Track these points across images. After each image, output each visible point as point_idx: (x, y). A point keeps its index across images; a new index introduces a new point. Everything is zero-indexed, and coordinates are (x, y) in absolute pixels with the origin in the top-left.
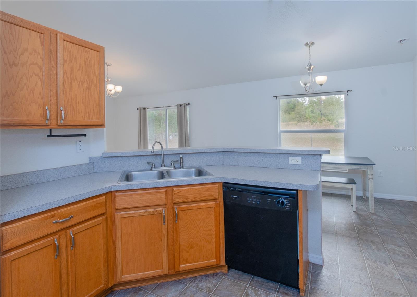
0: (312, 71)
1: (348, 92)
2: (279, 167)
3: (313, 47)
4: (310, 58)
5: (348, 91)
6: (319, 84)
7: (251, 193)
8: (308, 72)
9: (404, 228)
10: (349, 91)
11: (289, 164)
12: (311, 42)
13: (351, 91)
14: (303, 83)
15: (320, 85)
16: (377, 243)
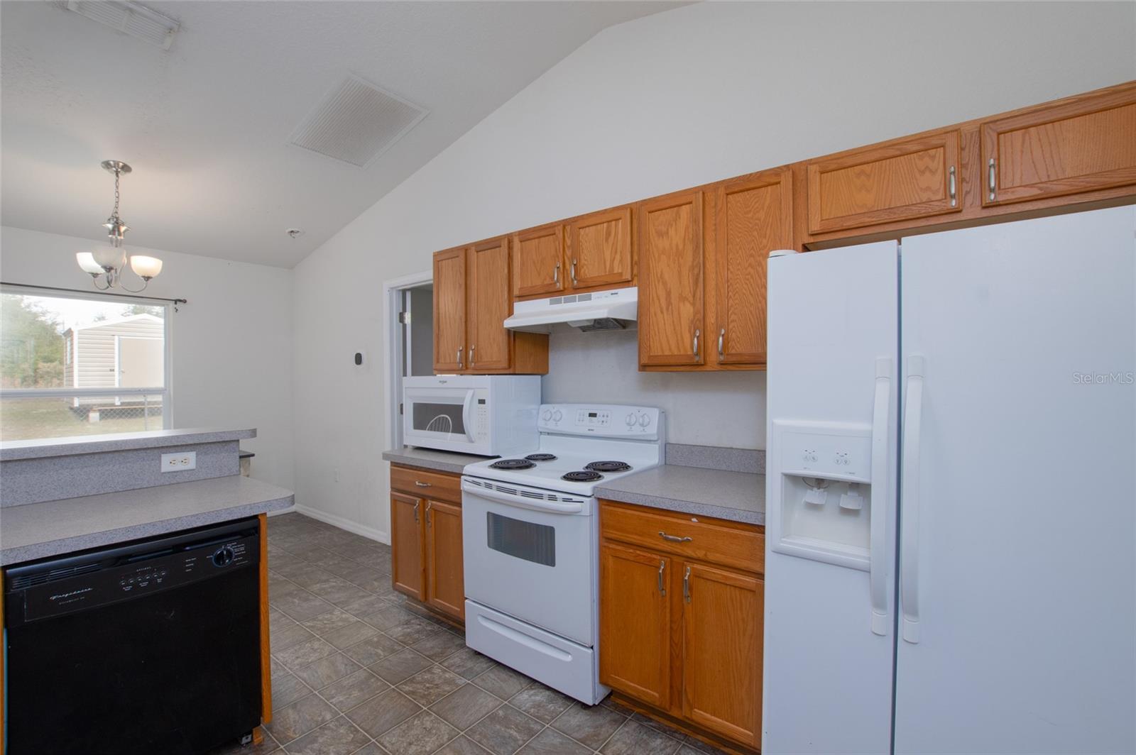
0: (122, 238)
1: (178, 302)
2: (132, 488)
3: (124, 177)
4: (117, 202)
5: (176, 301)
6: (141, 275)
7: (131, 562)
8: (110, 236)
9: (310, 554)
10: (180, 301)
11: (163, 473)
12: (121, 164)
13: (185, 301)
14: (99, 263)
15: (144, 277)
16: (295, 592)
